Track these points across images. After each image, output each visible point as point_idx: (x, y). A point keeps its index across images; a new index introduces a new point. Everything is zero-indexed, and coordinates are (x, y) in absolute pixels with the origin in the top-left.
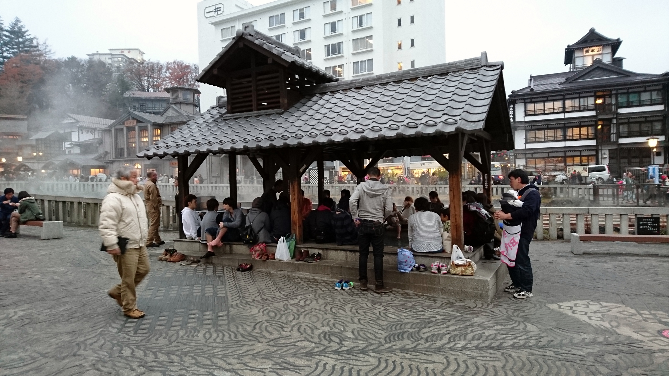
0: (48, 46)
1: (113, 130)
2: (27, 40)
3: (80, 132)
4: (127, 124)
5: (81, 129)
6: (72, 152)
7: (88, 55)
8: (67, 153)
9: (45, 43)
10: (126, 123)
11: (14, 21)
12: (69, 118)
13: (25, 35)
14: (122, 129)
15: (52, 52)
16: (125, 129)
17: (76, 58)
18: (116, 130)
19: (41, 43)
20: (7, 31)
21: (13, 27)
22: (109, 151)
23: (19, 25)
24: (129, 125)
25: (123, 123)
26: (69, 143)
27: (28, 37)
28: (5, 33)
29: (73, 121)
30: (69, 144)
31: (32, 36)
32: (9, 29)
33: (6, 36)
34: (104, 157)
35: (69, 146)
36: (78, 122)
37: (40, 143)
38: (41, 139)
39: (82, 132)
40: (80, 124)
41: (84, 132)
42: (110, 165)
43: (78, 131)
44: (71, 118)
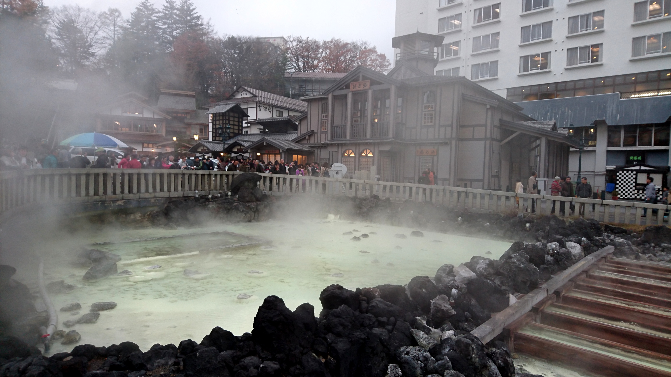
0: (211, 26)
1: (330, 97)
2: (194, 18)
3: (258, 108)
4: (354, 87)
5: (259, 104)
6: (249, 133)
8: (244, 133)
9: (208, 23)
10: (352, 86)
12: (244, 92)
13: (193, 13)
14: (345, 97)
15: (214, 32)
16: (350, 96)
18: (335, 98)
19: (205, 23)
20: (177, 9)
21: (183, 6)
23: (188, 3)
24: (358, 89)
25: (348, 87)
27: (195, 15)
28: (175, 11)
30: (246, 123)
31: (198, 14)
32: (179, 8)
33: (177, 15)
34: (309, 139)
35: (247, 125)
36: (255, 96)
37: (217, 118)
38: (219, 113)
39: (260, 109)
40: (258, 99)
41: (262, 108)
42: (316, 150)
43: (256, 107)
44: (247, 93)
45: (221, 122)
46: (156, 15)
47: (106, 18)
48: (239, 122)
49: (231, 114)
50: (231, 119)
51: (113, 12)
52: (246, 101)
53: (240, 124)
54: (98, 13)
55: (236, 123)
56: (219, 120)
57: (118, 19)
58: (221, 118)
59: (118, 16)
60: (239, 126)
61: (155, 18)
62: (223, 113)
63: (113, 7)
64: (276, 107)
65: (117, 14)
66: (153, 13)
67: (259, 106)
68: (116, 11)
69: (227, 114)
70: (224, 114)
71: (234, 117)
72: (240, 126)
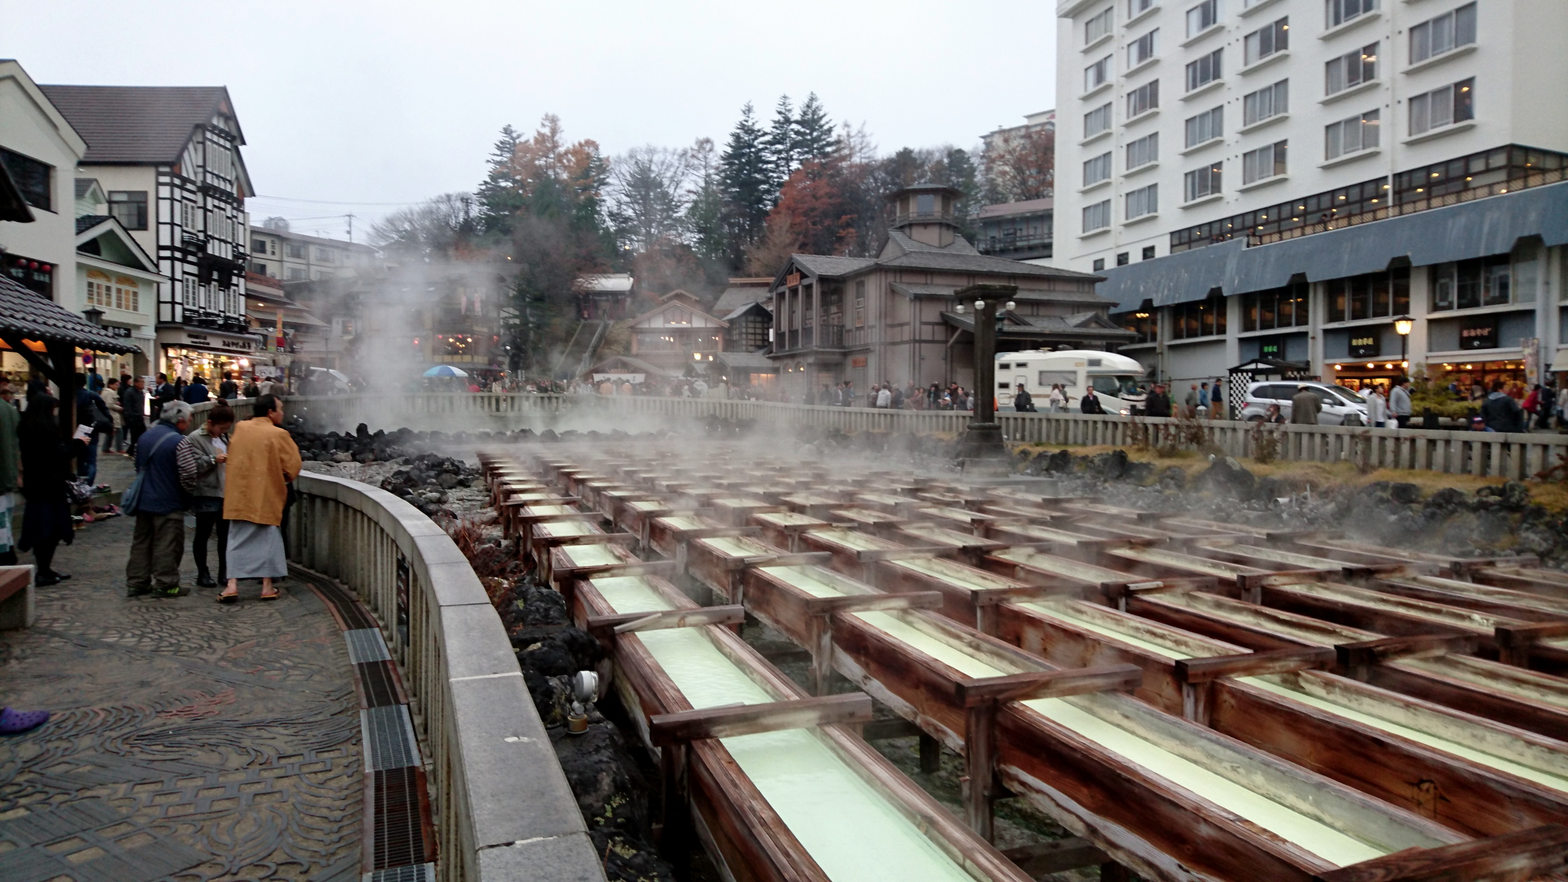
0: (866, 137)
1: (774, 295)
2: (824, 133)
4: (790, 282)
7: (983, 137)
9: (860, 133)
11: (806, 101)
13: (823, 122)
15: (872, 146)
16: (787, 293)
17: (911, 152)
18: (778, 296)
19: (856, 133)
20: (797, 122)
21: (805, 113)
23: (814, 107)
24: (792, 284)
25: (786, 282)
27: (826, 127)
28: (794, 126)
31: (831, 124)
32: (800, 118)
33: (797, 133)
37: (734, 326)
46: (762, 139)
47: (693, 156)
50: (750, 324)
51: (705, 144)
54: (680, 151)
56: (735, 329)
57: (711, 155)
58: (737, 326)
59: (711, 150)
60: (762, 334)
61: (761, 146)
63: (702, 137)
65: (708, 147)
66: (756, 138)
68: (708, 141)
69: (744, 317)
70: (740, 319)
71: (755, 322)
72: (765, 334)
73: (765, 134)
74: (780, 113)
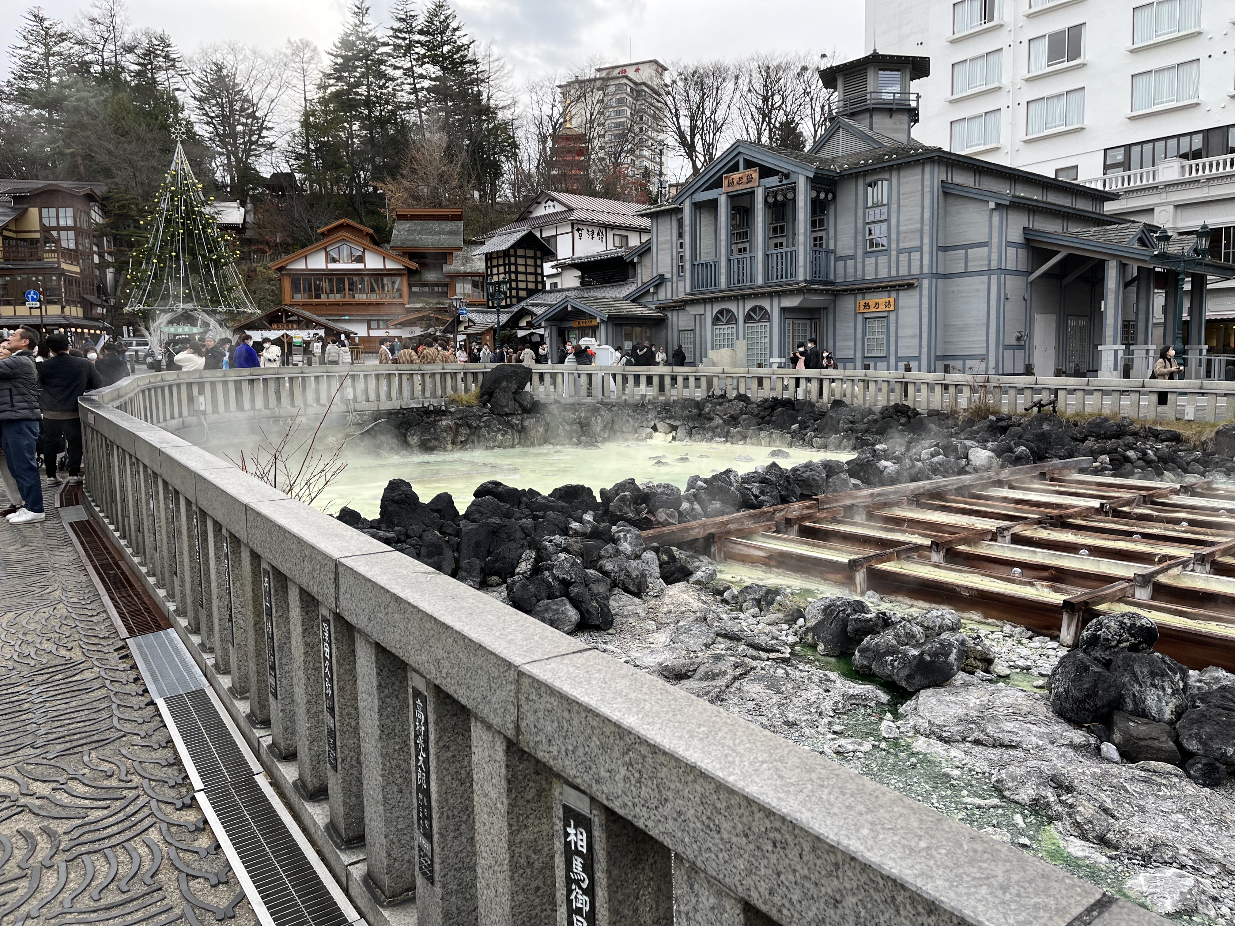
1: (687, 207)
2: (458, 49)
3: (576, 233)
4: (731, 183)
5: (578, 225)
6: (559, 287)
8: (548, 287)
9: (488, 57)
10: (725, 183)
11: (432, 8)
12: (550, 203)
13: (455, 36)
14: (713, 205)
16: (722, 201)
18: (698, 206)
19: (482, 53)
20: (422, 32)
21: (431, 22)
22: (668, 276)
23: (443, 17)
24: (737, 187)
25: (719, 184)
26: (554, 263)
27: (459, 43)
28: (419, 36)
29: (559, 208)
30: (553, 267)
31: (467, 39)
34: (656, 293)
35: (554, 271)
36: (571, 210)
37: (495, 263)
38: (497, 252)
39: (580, 235)
40: (575, 216)
41: (584, 233)
42: (669, 315)
43: (572, 232)
44: (555, 203)
45: (501, 269)
46: (379, 50)
48: (536, 266)
49: (520, 252)
50: (520, 261)
52: (553, 220)
53: (539, 271)
55: (531, 270)
56: (498, 266)
57: (310, 66)
58: (501, 262)
59: (311, 60)
60: (536, 274)
62: (504, 251)
64: (613, 227)
66: (374, 48)
67: (578, 230)
68: (306, 46)
69: (512, 252)
70: (505, 254)
71: (525, 257)
72: (539, 274)
73: (385, 44)
74: (400, 20)
